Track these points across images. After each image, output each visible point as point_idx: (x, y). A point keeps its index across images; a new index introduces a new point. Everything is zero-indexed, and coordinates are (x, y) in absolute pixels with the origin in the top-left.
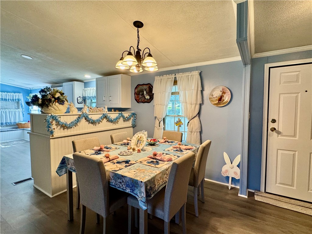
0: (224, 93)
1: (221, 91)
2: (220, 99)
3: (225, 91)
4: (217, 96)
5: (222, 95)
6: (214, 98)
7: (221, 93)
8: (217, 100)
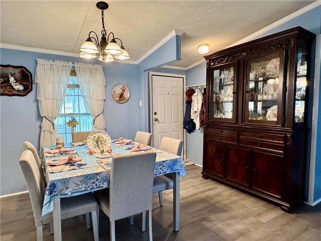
0: (124, 90)
1: (121, 89)
2: (121, 96)
3: (124, 89)
4: (118, 93)
5: (123, 93)
6: (116, 95)
7: (122, 90)
8: (119, 96)
